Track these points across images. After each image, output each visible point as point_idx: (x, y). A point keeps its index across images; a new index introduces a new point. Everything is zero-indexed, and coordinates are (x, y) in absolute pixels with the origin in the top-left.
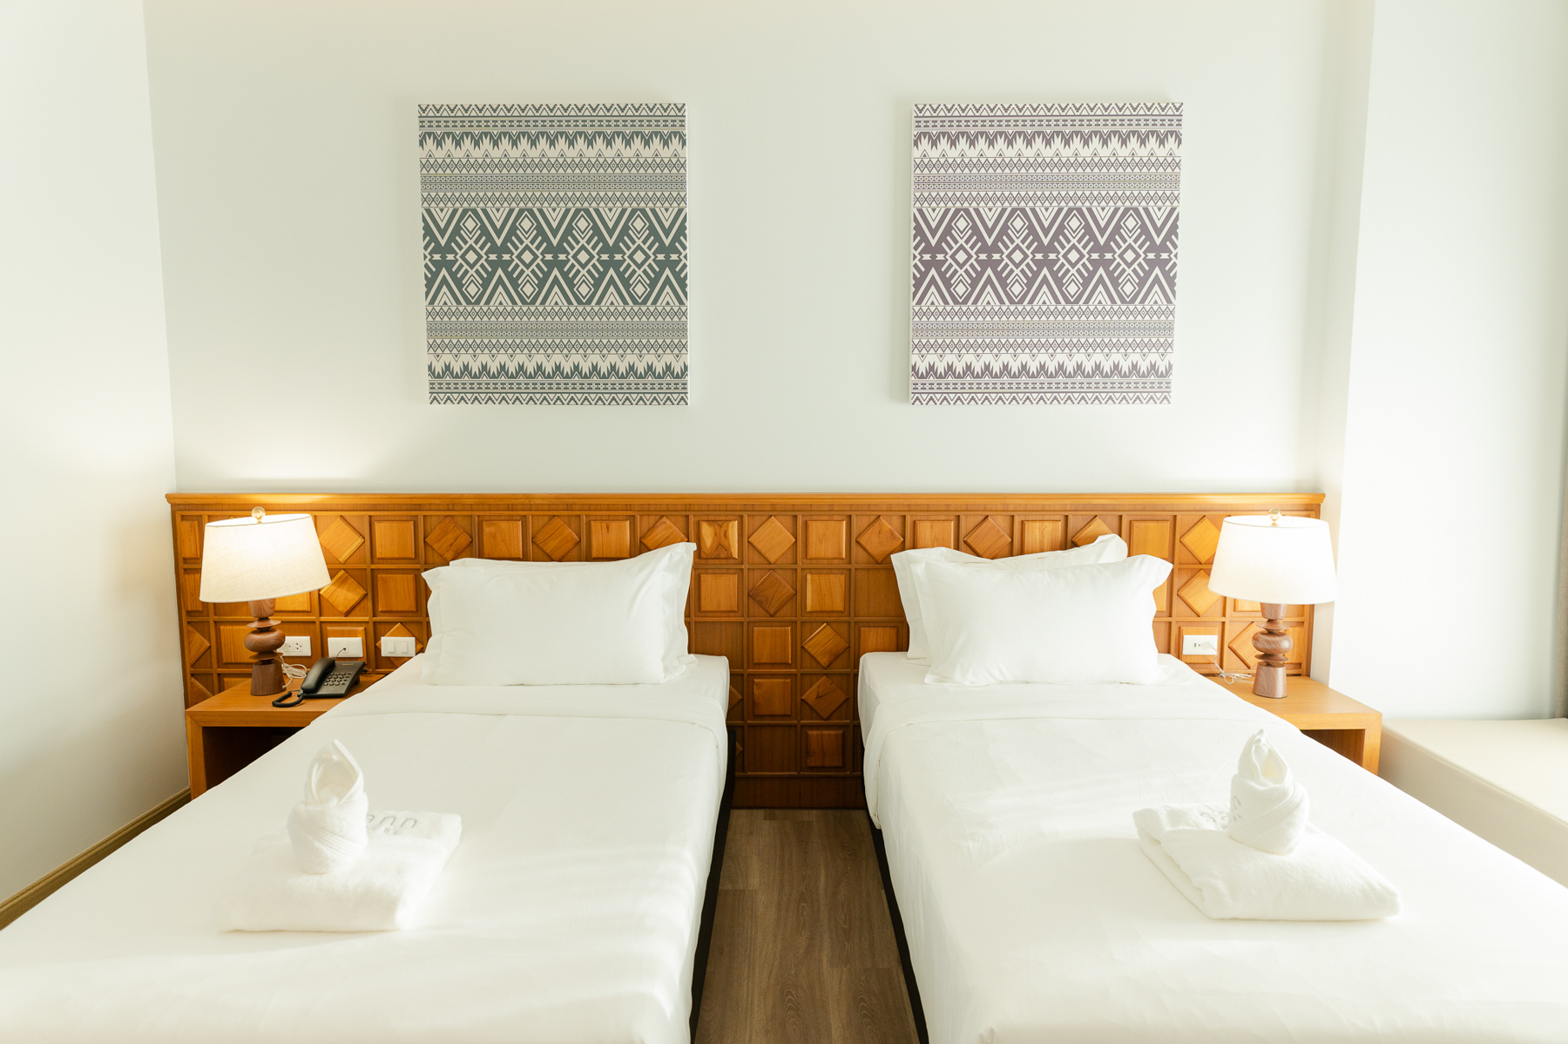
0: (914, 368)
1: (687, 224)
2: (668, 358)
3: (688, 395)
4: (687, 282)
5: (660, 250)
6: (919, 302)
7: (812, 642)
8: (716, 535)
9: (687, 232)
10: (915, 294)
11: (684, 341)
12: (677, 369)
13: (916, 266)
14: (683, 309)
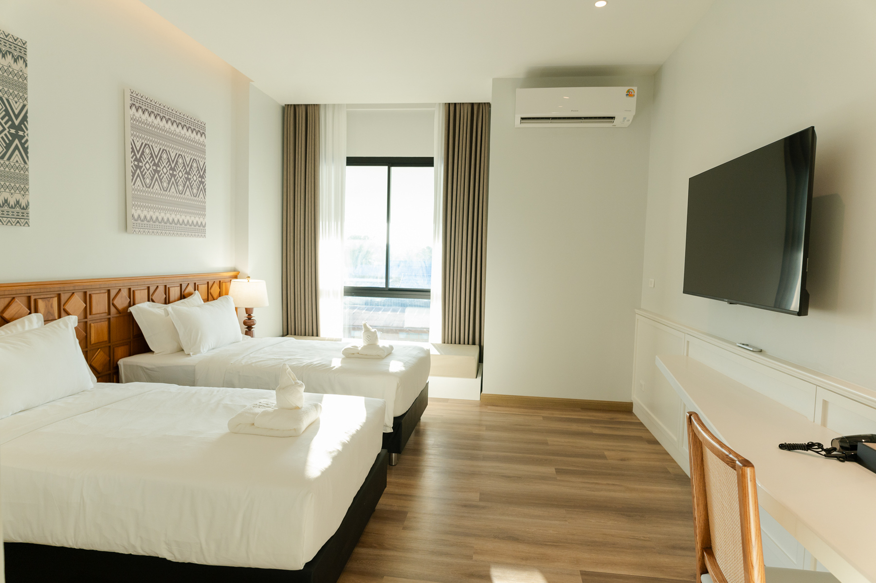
0: (133, 215)
1: (28, 115)
2: (18, 196)
3: (30, 220)
4: (28, 150)
5: (13, 126)
6: (134, 184)
7: (94, 361)
8: (46, 306)
9: (28, 119)
10: (132, 180)
11: (27, 187)
12: (23, 204)
13: (132, 166)
14: (27, 166)
